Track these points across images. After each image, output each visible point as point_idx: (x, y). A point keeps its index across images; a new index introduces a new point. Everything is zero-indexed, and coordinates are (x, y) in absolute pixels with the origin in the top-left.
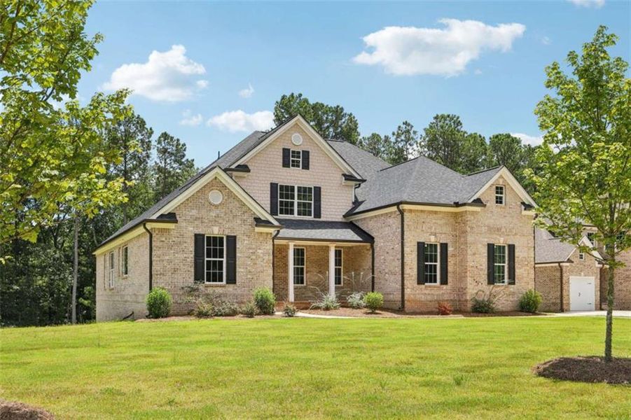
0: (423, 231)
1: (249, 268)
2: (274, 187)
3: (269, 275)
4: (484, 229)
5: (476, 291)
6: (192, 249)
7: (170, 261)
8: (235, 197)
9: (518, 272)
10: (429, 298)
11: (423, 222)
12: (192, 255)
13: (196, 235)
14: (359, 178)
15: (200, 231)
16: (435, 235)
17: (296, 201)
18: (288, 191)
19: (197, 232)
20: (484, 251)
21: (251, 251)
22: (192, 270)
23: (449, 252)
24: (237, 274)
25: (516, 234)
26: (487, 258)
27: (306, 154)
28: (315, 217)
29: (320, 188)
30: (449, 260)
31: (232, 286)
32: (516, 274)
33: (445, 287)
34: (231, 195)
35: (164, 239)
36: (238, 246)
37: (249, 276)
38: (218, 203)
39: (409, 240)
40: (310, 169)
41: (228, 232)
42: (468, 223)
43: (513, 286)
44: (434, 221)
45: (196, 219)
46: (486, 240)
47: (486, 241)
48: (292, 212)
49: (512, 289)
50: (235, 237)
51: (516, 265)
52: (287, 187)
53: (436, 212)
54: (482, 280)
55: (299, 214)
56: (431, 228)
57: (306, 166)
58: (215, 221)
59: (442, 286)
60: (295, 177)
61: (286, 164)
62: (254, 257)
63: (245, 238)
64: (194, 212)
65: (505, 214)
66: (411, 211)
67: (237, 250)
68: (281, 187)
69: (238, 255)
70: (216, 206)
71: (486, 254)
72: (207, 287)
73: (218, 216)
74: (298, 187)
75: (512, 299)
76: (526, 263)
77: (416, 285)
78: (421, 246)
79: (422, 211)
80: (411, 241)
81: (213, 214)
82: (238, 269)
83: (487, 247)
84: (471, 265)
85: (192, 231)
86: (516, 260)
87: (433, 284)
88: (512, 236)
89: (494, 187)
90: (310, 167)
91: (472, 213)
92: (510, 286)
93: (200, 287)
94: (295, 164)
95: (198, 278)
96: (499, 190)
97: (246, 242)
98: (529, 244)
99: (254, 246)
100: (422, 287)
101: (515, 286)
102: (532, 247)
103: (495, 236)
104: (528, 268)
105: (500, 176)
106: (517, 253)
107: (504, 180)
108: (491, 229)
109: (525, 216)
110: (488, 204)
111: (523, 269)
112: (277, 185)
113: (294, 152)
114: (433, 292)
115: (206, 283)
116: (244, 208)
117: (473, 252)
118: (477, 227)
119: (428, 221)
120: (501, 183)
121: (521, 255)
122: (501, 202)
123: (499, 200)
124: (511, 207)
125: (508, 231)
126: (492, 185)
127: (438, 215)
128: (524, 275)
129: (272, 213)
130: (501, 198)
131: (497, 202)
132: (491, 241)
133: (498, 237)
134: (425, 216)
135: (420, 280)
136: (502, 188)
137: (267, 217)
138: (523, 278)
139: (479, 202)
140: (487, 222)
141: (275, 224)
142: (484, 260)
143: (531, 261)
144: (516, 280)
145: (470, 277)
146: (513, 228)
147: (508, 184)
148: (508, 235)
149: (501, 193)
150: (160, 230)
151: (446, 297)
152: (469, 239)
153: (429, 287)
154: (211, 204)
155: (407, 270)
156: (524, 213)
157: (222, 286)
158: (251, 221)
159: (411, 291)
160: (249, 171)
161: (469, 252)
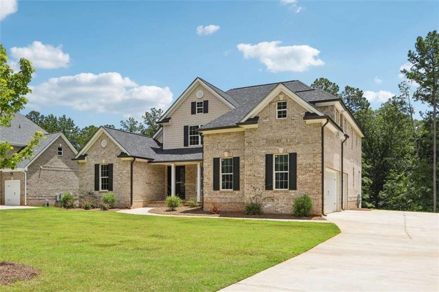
0: (218, 149)
1: (119, 182)
2: (186, 128)
4: (262, 142)
5: (253, 196)
6: (94, 172)
8: (112, 142)
10: (223, 201)
11: (219, 143)
12: (94, 176)
13: (96, 165)
15: (97, 163)
16: (228, 151)
18: (194, 129)
19: (96, 163)
20: (263, 161)
21: (120, 172)
22: (94, 183)
23: (240, 164)
24: (113, 186)
25: (298, 143)
26: (265, 168)
27: (206, 103)
30: (240, 170)
31: (111, 192)
32: (298, 180)
33: (237, 192)
34: (110, 141)
36: (114, 169)
37: (119, 186)
38: (105, 146)
40: (209, 112)
41: (109, 162)
42: (246, 139)
43: (294, 191)
44: (228, 140)
45: (96, 156)
47: (264, 152)
48: (198, 143)
49: (293, 194)
50: (112, 165)
51: (298, 172)
52: (194, 127)
53: (229, 133)
54: (259, 186)
56: (225, 146)
57: (206, 111)
58: (103, 157)
59: (234, 191)
60: (199, 120)
61: (193, 112)
62: (121, 175)
63: (117, 164)
66: (208, 135)
68: (191, 127)
69: (114, 174)
70: (104, 148)
71: (264, 164)
72: (100, 193)
73: (105, 154)
74: (201, 126)
75: (292, 203)
76: (311, 169)
77: (212, 191)
78: (216, 161)
79: (217, 134)
80: (208, 158)
81: (103, 153)
82: (114, 183)
83: (265, 157)
84: (248, 173)
85: (93, 162)
86: (298, 168)
87: (229, 190)
88: (294, 146)
89: (273, 104)
90: (209, 110)
91: (250, 130)
92: (291, 191)
93: (97, 193)
94: (200, 111)
95: (97, 188)
96: (282, 105)
97: (118, 167)
98: (314, 151)
99: (121, 169)
100: (218, 192)
101: (297, 191)
102: (318, 153)
103: (274, 147)
104: (313, 174)
105: (281, 93)
106: (299, 160)
107: (286, 96)
108: (269, 142)
109: (310, 125)
110: (268, 120)
111: (307, 175)
112: (188, 126)
113: (198, 103)
114: (225, 197)
115: (101, 190)
116: (117, 147)
117: (251, 162)
118: (255, 141)
119: (223, 141)
120: (281, 98)
121: (305, 162)
122: (285, 116)
123: (282, 115)
124: (293, 118)
125: (289, 141)
126: (271, 102)
127: (232, 136)
128: (309, 181)
129: (185, 146)
130: (285, 112)
131: (279, 117)
132: (270, 152)
133: (277, 148)
134: (220, 138)
135: (216, 187)
136: (285, 103)
137: (125, 151)
138: (306, 183)
139: (254, 120)
140: (265, 136)
141: (129, 155)
142: (262, 169)
143: (317, 167)
144: (298, 186)
145: (247, 184)
146: (295, 138)
147: (290, 98)
148: (290, 145)
149: (285, 107)
150: (81, 164)
151: (238, 200)
152: (246, 151)
153: (224, 192)
154: (102, 147)
155: (205, 180)
156: (307, 122)
157: (106, 192)
158: (119, 154)
159: (209, 196)
160: (169, 122)
161: (246, 162)
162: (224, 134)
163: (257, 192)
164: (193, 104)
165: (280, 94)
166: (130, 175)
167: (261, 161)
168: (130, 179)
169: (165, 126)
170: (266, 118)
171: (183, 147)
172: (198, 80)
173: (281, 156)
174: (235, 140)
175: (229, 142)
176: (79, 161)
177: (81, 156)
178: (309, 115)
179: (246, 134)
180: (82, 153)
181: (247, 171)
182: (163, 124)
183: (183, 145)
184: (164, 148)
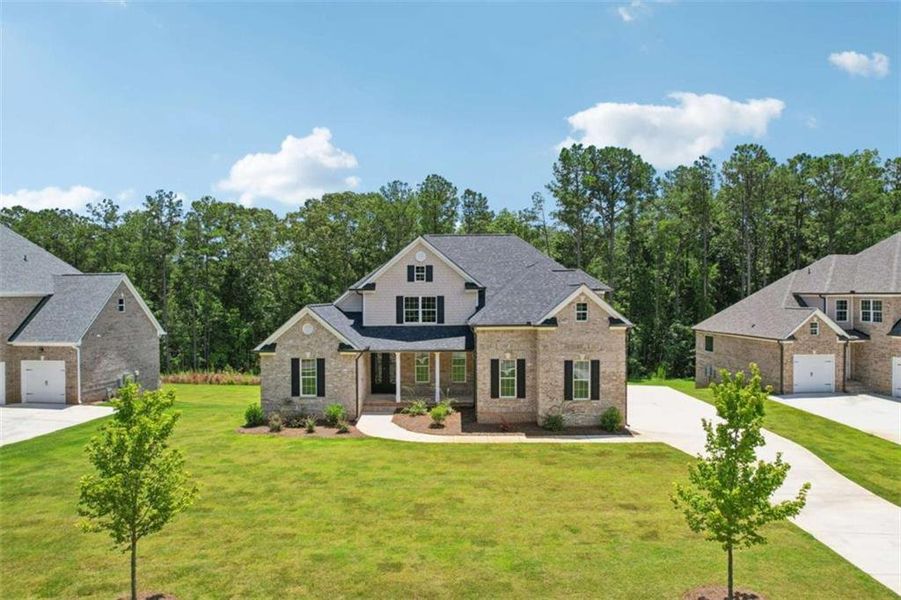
0: (497, 349)
1: (335, 384)
2: (400, 299)
3: (353, 389)
4: (560, 347)
5: (550, 407)
6: (289, 370)
7: (273, 380)
8: (323, 328)
9: (603, 387)
10: (504, 410)
11: (498, 341)
12: (290, 375)
13: (293, 359)
14: (480, 286)
15: (296, 356)
16: (511, 352)
17: (420, 310)
18: (412, 302)
19: (293, 357)
20: (561, 368)
21: (338, 370)
22: (290, 386)
23: (526, 367)
24: (326, 389)
25: (601, 350)
26: (563, 375)
27: (430, 269)
28: (438, 323)
29: (443, 297)
30: (527, 375)
31: (321, 398)
32: (601, 389)
33: (522, 400)
34: (319, 326)
35: (268, 363)
36: (326, 366)
37: (336, 390)
38: (308, 333)
39: (481, 357)
40: (434, 281)
41: (318, 356)
42: (541, 341)
43: (596, 401)
44: (510, 339)
45: (293, 346)
47: (563, 358)
49: (595, 405)
50: (323, 360)
51: (602, 380)
52: (411, 298)
54: (556, 396)
55: (424, 321)
56: (506, 346)
57: (430, 278)
58: (307, 348)
59: (519, 399)
60: (420, 290)
61: (411, 279)
62: (340, 375)
63: (332, 360)
64: (291, 342)
65: (588, 331)
66: (483, 332)
67: (326, 370)
68: (407, 298)
69: (327, 373)
70: (308, 336)
71: (563, 371)
72: (301, 399)
73: (309, 344)
74: (422, 298)
75: (595, 414)
76: (615, 378)
77: (489, 398)
78: (495, 363)
80: (483, 359)
81: (306, 342)
82: (326, 385)
83: (564, 364)
84: (544, 381)
85: (289, 356)
86: (601, 376)
87: (511, 397)
88: (597, 353)
89: (573, 305)
91: (546, 332)
92: (592, 401)
93: (295, 399)
94: (420, 278)
95: (295, 392)
96: (582, 307)
97: (334, 363)
98: (618, 358)
99: (340, 366)
100: (497, 400)
101: (600, 401)
102: (622, 362)
103: (576, 353)
104: (617, 383)
105: (582, 294)
107: (587, 297)
108: (569, 347)
109: (613, 331)
110: (566, 322)
111: (611, 384)
112: (402, 297)
113: (418, 268)
114: (508, 404)
115: (301, 395)
116: (331, 336)
117: (547, 369)
118: (553, 344)
119: (503, 339)
120: (582, 301)
121: (608, 370)
122: (584, 318)
123: (582, 317)
124: (595, 322)
125: (591, 346)
126: (571, 303)
127: (515, 334)
128: (612, 390)
130: (585, 314)
132: (569, 359)
133: (578, 354)
134: (500, 336)
135: (494, 394)
136: (585, 305)
137: (348, 343)
138: (610, 393)
139: (552, 322)
140: (564, 340)
141: (356, 348)
142: (560, 376)
143: (621, 376)
144: (601, 395)
145: (542, 393)
146: (598, 344)
147: (592, 300)
148: (591, 351)
149: (585, 309)
150: (266, 357)
151: (523, 409)
152: (542, 357)
153: (505, 400)
154: (304, 335)
155: (480, 385)
156: (611, 328)
157: (314, 398)
158: (337, 346)
159: (484, 404)
160: (374, 289)
161: (541, 369)
162: (505, 331)
163: (554, 402)
164: (410, 268)
165: (580, 295)
166: (355, 375)
167: (559, 368)
168: (355, 381)
169: (366, 294)
170: (565, 320)
171: (395, 324)
173: (582, 363)
174: (519, 339)
175: (511, 341)
176: (261, 354)
177: (266, 346)
178: (613, 321)
179: (541, 336)
180: (268, 341)
181: (542, 379)
182: (364, 292)
183: (395, 321)
184: (365, 324)
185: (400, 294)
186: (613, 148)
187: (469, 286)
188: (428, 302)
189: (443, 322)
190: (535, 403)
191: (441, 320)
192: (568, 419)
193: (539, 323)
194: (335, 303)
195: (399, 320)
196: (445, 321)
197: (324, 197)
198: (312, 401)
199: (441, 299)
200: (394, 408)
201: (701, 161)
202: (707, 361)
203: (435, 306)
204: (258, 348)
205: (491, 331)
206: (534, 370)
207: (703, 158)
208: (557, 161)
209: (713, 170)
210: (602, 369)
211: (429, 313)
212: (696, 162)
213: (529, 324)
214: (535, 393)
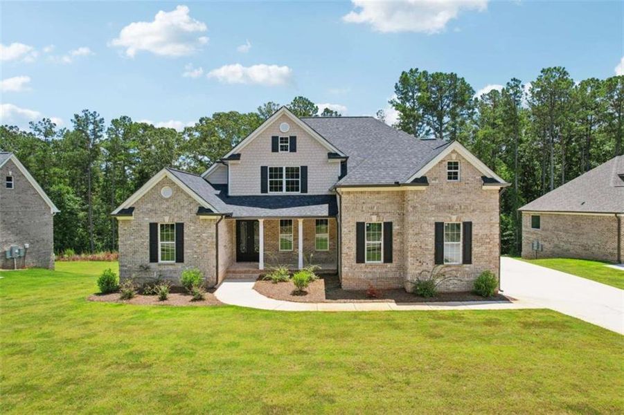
0: (362, 211)
1: (195, 249)
2: (264, 169)
3: (213, 255)
4: (431, 208)
5: (420, 272)
6: (148, 235)
7: (131, 245)
8: (182, 191)
9: (476, 250)
10: (370, 276)
11: (364, 203)
12: (148, 240)
13: (151, 224)
14: (342, 155)
15: (154, 220)
16: (377, 214)
17: (284, 180)
18: (276, 172)
19: (152, 221)
20: (431, 231)
21: (197, 235)
22: (148, 252)
23: (393, 231)
24: (185, 255)
25: (474, 211)
26: (434, 237)
27: (293, 139)
28: (302, 192)
29: (306, 167)
30: (394, 238)
31: (180, 264)
32: (473, 252)
33: (389, 265)
34: (178, 189)
35: (126, 228)
36: (185, 231)
37: (196, 256)
38: (168, 197)
39: (346, 221)
40: (297, 152)
41: (176, 221)
42: (410, 202)
43: (468, 265)
44: (376, 201)
45: (152, 211)
46: (433, 218)
47: (433, 220)
48: (281, 189)
49: (467, 269)
50: (182, 224)
51: (474, 243)
52: (276, 169)
53: (378, 193)
54: (427, 261)
55: (287, 190)
56: (372, 208)
57: (293, 149)
58: (166, 212)
59: (385, 264)
60: (284, 160)
61: (275, 149)
62: (199, 240)
63: (191, 224)
64: (149, 206)
65: (460, 191)
66: (349, 193)
67: (185, 235)
68: (271, 169)
69: (185, 238)
70: (167, 200)
71: (434, 234)
72: (160, 265)
73: (168, 208)
74: (286, 168)
75: (467, 279)
76: (488, 240)
77: (354, 263)
78: (360, 226)
79: (362, 192)
80: (349, 222)
81: (164, 206)
82: (185, 251)
83: (434, 226)
84: (413, 245)
85: (147, 220)
86: (473, 239)
87: (376, 262)
88: (469, 214)
89: (444, 163)
90: (297, 149)
91: (416, 192)
92: (465, 265)
93: (153, 265)
94: (284, 149)
95: (154, 258)
96: (453, 166)
97: (192, 228)
98: (491, 220)
99: (199, 231)
100: (362, 265)
101: (472, 266)
102: (496, 223)
103: (447, 214)
104: (490, 246)
105: (454, 152)
106: (475, 230)
107: (459, 155)
108: (439, 208)
109: (486, 191)
110: (437, 181)
111: (484, 248)
112: (267, 167)
113: (282, 139)
114: (375, 270)
115: (160, 261)
116: (191, 200)
117: (417, 231)
118: (422, 205)
119: (369, 201)
120: (454, 158)
121: (481, 232)
122: (456, 178)
123: (453, 176)
124: (467, 182)
125: (463, 207)
126: (442, 161)
127: (382, 195)
128: (485, 254)
129: (262, 192)
130: (456, 173)
131: (449, 178)
132: (440, 220)
133: (450, 215)
134: (366, 197)
135: (360, 259)
136: (456, 163)
137: (207, 206)
138: (482, 256)
139: (423, 181)
140: (434, 201)
141: (215, 212)
142: (431, 239)
143: (494, 238)
144: (473, 259)
145: (411, 257)
146: (470, 204)
147: (464, 159)
148: (463, 213)
149: (457, 168)
150: (124, 221)
151: (390, 275)
152: (411, 218)
153: (371, 265)
154: (162, 198)
155: (345, 250)
156: (485, 188)
157: (171, 265)
158: (196, 209)
159: (350, 269)
160: (239, 159)
161: (411, 231)
162: (371, 193)
163: (424, 267)
164: (275, 139)
165: (452, 152)
166: (215, 240)
167: (430, 230)
168: (215, 246)
169: (232, 164)
170: (435, 179)
171: (259, 193)
172: (284, 109)
173: (453, 225)
174: (386, 201)
175: (377, 203)
176: (118, 218)
177: (123, 210)
178: (487, 180)
179: (410, 197)
180: (126, 205)
181: (411, 242)
182: (230, 162)
183: (260, 191)
184: (230, 194)
185: (264, 165)
186: (441, 74)
187: (332, 155)
188: (292, 172)
189: (306, 192)
190: (402, 268)
191: (305, 189)
192: (440, 284)
193: (409, 181)
194: (203, 175)
195: (264, 190)
196: (308, 190)
197: (214, 115)
198: (171, 268)
199: (305, 169)
200: (257, 275)
201: (512, 83)
202: (532, 237)
203: (298, 176)
204: (115, 212)
205: (357, 192)
206: (400, 234)
207: (514, 80)
208: (398, 82)
209: (521, 89)
210: (474, 231)
211: (293, 183)
212: (508, 83)
213: (397, 184)
214: (403, 257)
